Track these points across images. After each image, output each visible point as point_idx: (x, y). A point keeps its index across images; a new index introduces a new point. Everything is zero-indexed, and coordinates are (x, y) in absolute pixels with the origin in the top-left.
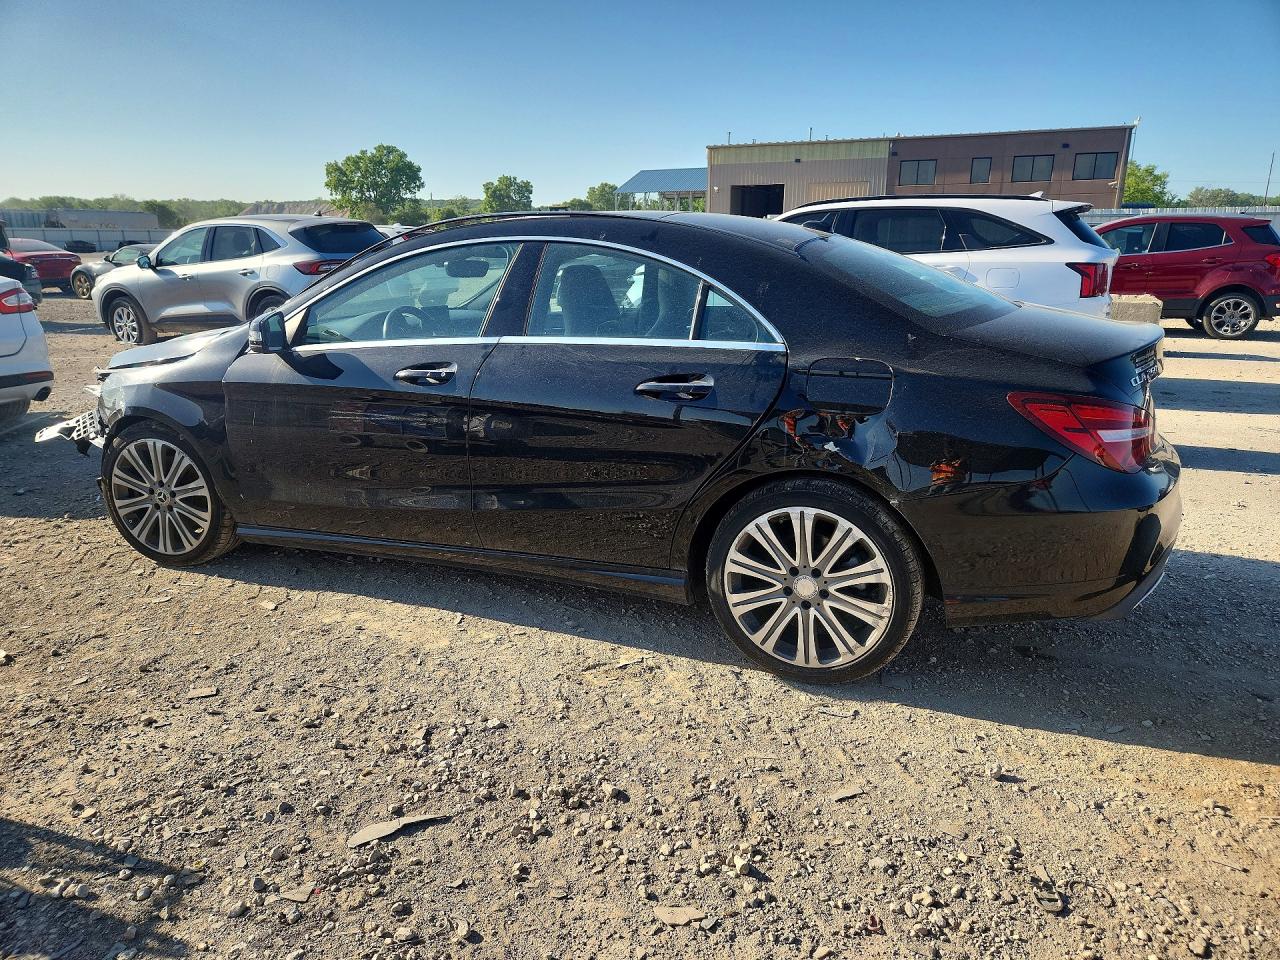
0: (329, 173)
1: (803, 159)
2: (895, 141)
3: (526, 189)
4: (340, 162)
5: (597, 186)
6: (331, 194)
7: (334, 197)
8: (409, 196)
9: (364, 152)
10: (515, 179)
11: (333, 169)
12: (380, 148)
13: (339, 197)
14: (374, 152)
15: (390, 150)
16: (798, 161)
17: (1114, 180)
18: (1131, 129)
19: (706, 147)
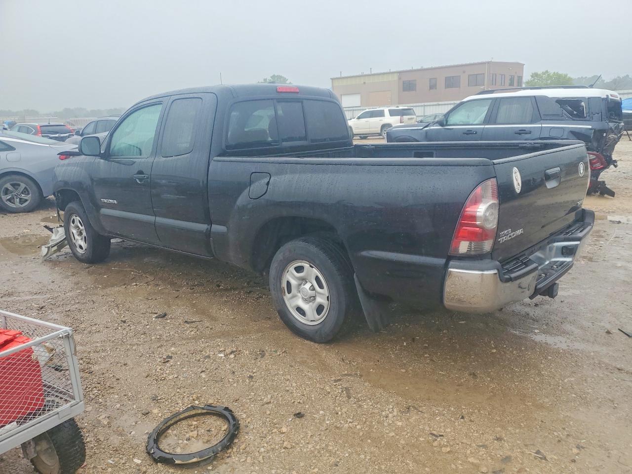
1: (367, 82)
2: (400, 72)
16: (364, 83)
17: (483, 85)
18: (488, 63)
19: (331, 79)
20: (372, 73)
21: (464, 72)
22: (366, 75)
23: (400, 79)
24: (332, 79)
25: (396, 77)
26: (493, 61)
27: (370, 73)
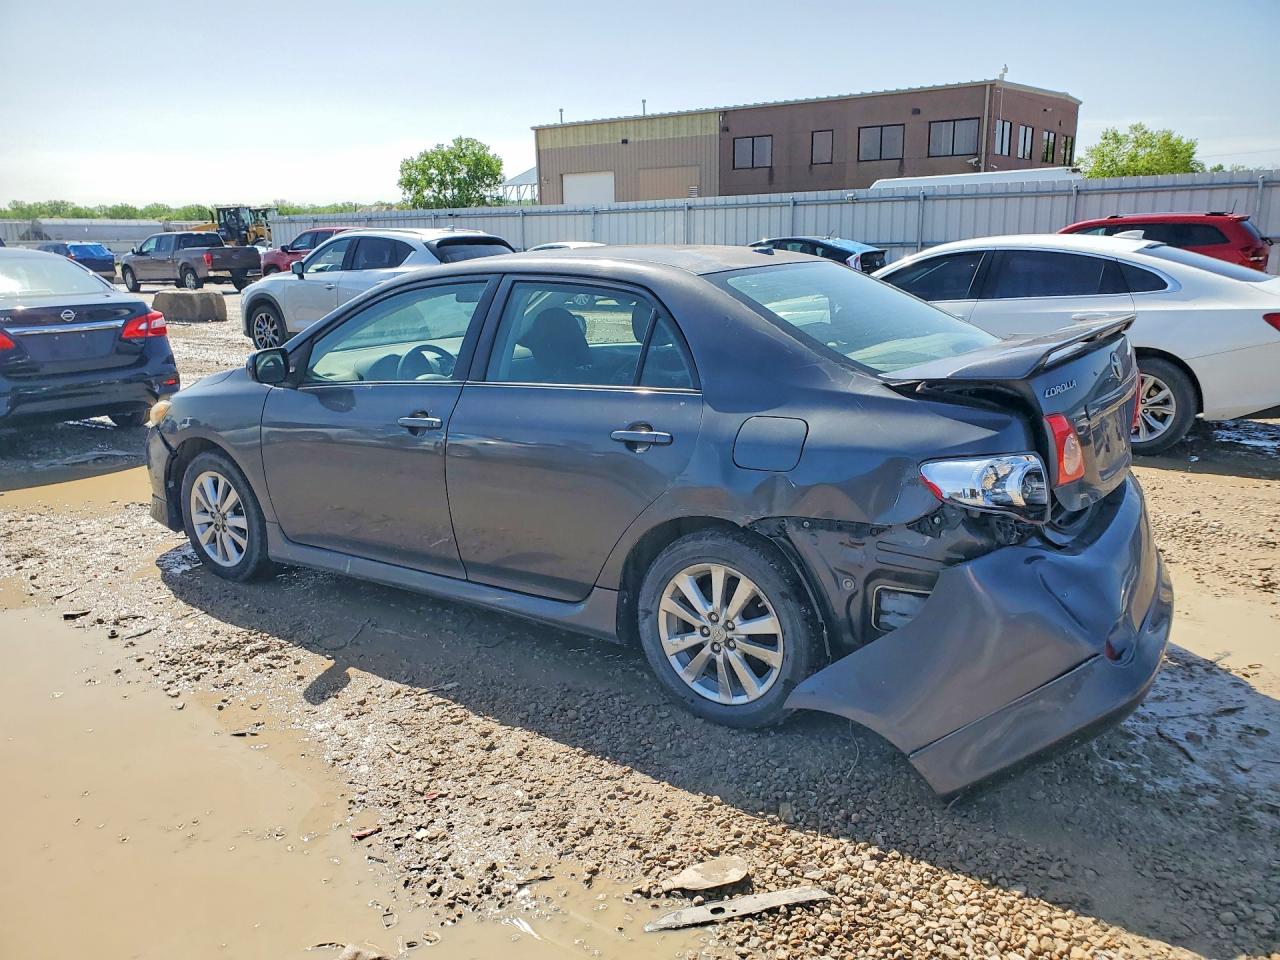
1: (629, 139)
2: (725, 113)
6: (404, 193)
11: (407, 165)
14: (452, 145)
15: (471, 142)
16: (625, 142)
17: (976, 155)
18: (993, 85)
19: (533, 128)
20: (648, 113)
21: (917, 112)
22: (627, 120)
23: (725, 129)
24: (539, 131)
25: (714, 127)
26: (1008, 78)
27: (641, 114)
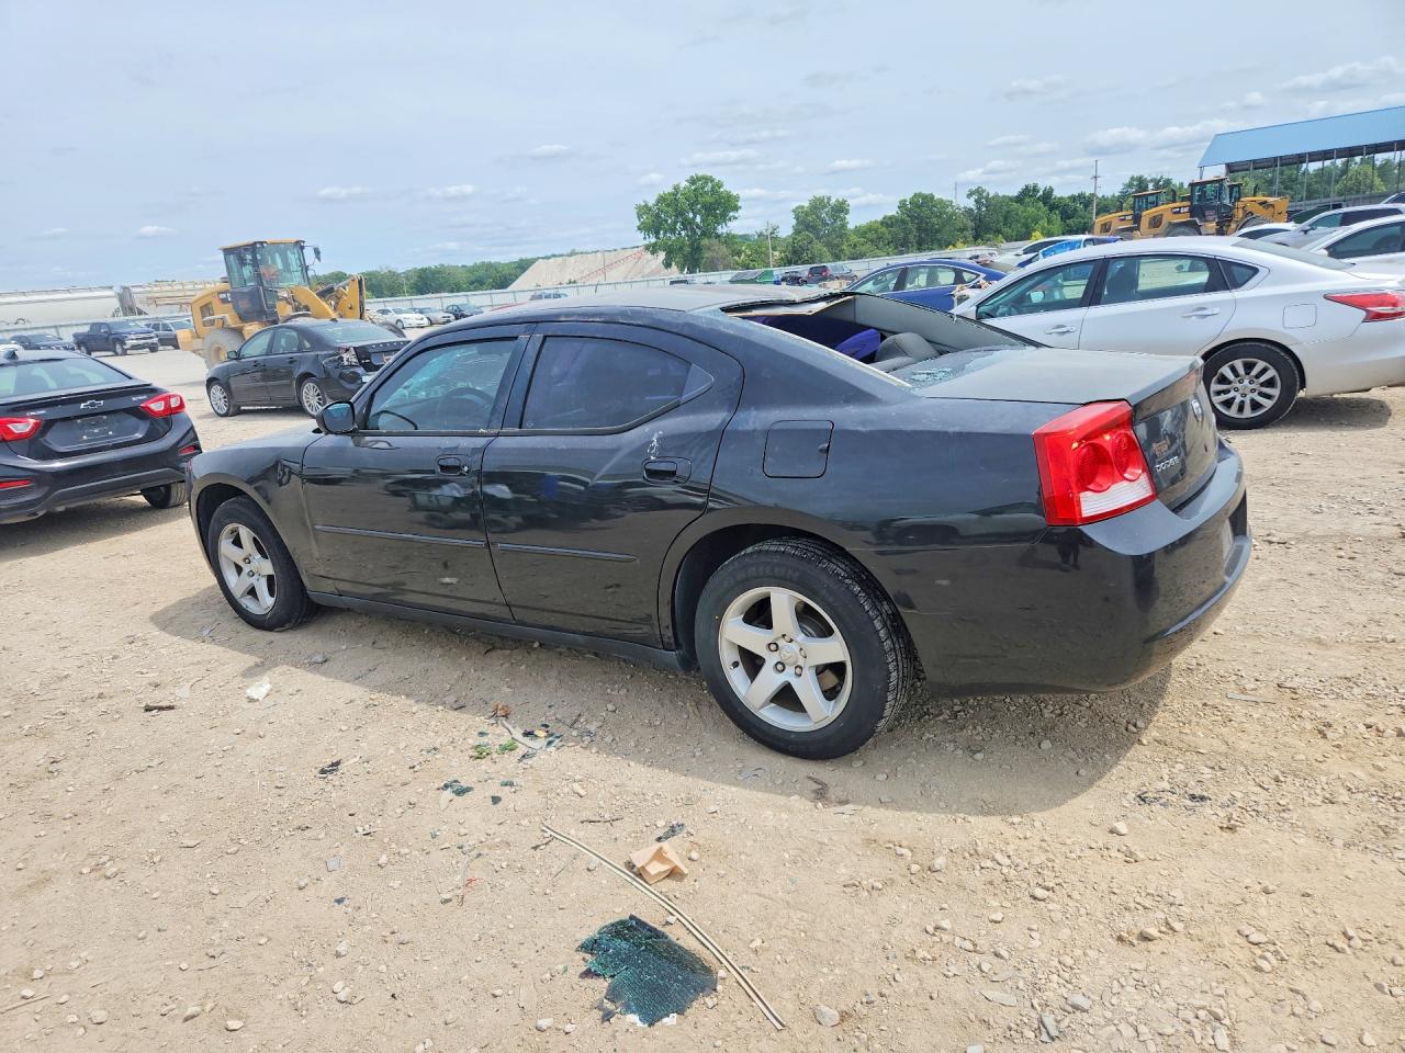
0: (639, 216)
3: (841, 209)
4: (651, 202)
5: (908, 196)
7: (647, 242)
8: (725, 230)
9: (676, 188)
10: (829, 199)
12: (693, 181)
13: (653, 240)
